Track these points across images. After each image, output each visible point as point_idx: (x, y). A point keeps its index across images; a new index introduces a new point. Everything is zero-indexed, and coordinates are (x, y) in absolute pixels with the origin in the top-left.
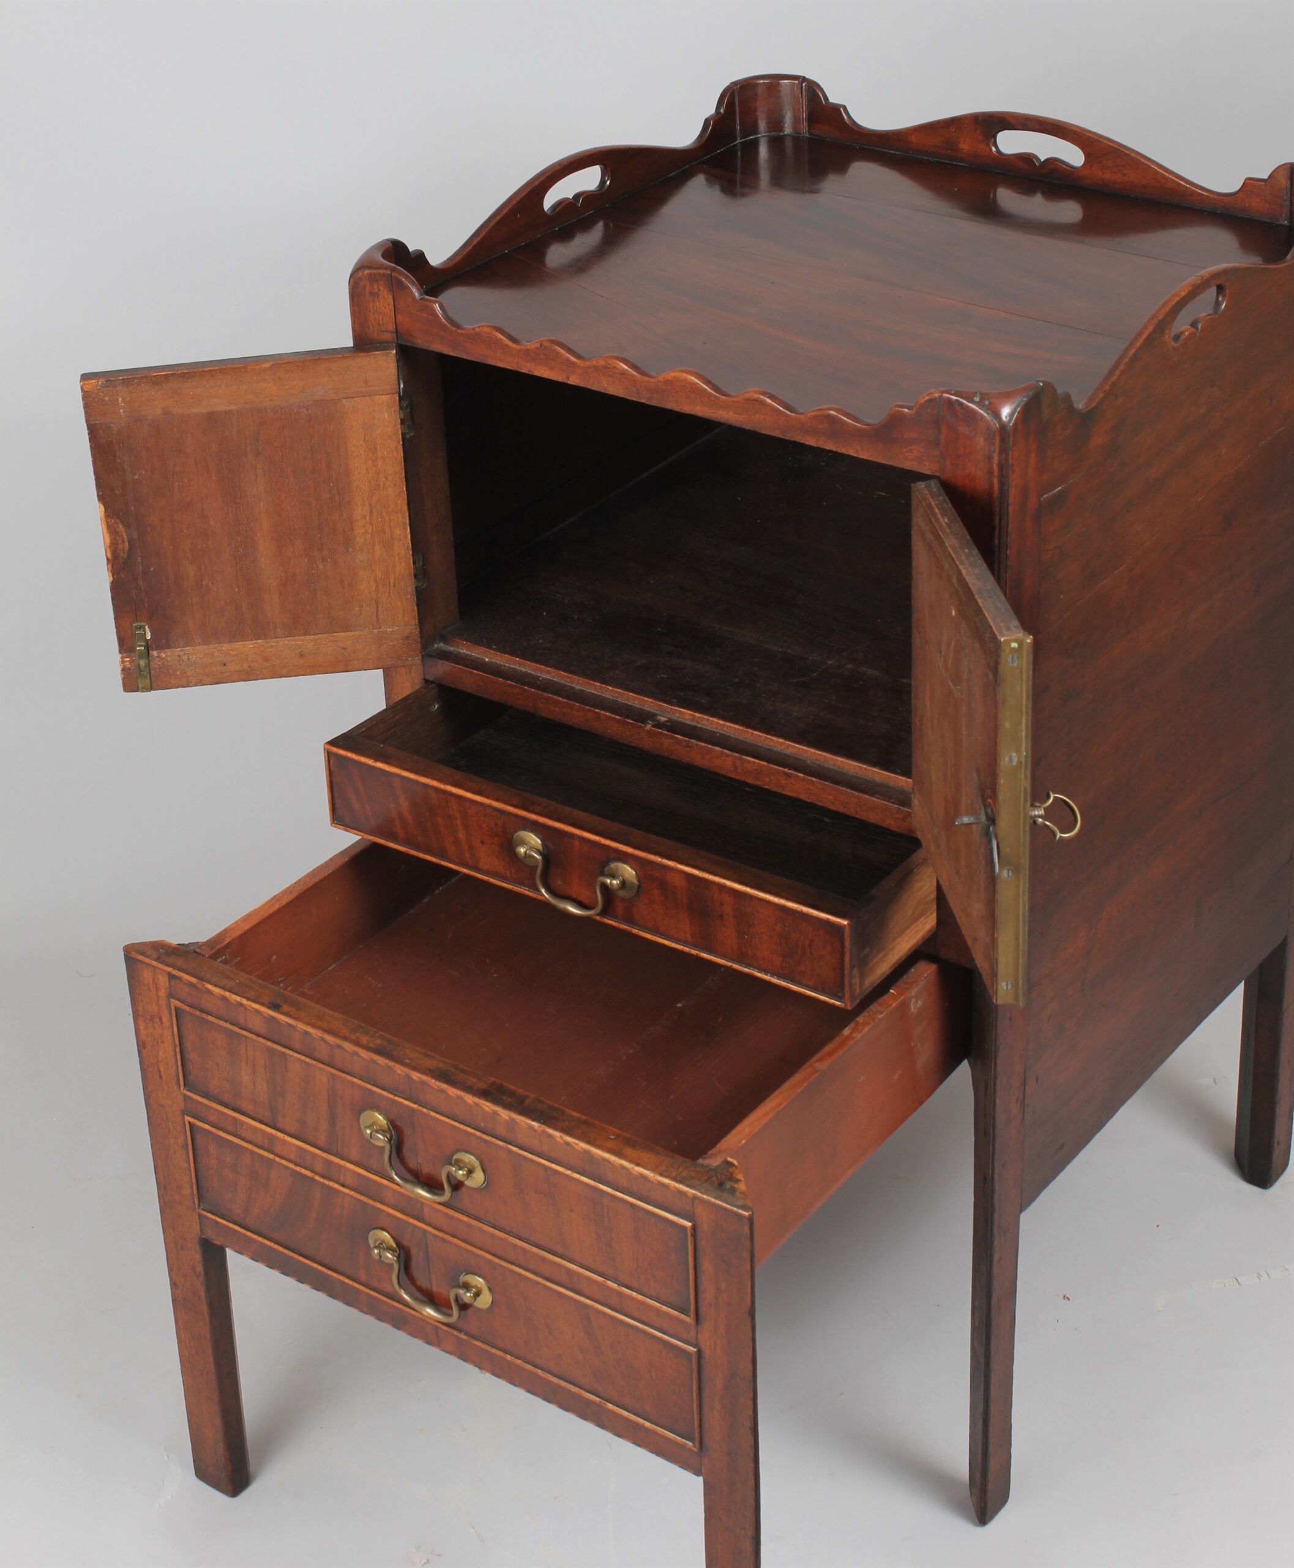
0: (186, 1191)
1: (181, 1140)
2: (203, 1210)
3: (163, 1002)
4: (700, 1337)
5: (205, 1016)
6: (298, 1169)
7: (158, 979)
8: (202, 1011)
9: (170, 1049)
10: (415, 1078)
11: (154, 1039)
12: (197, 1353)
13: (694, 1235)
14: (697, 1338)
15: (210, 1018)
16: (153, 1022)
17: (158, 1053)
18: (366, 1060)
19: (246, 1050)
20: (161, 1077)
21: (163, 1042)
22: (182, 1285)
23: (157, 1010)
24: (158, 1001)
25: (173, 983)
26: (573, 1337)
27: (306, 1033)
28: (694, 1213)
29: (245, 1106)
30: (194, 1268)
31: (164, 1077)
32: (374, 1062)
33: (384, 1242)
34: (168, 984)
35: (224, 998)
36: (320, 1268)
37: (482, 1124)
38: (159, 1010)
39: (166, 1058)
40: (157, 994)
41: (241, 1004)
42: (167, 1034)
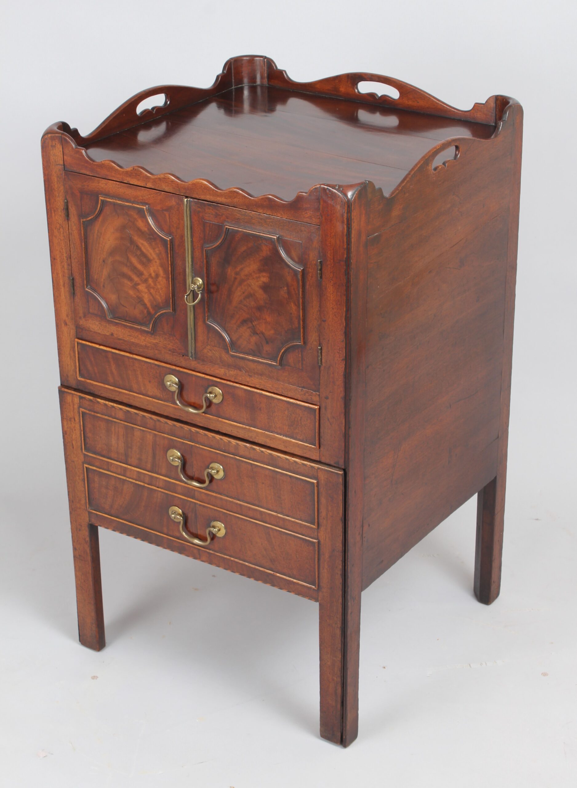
0: (83, 502)
1: (81, 477)
2: (90, 509)
3: (76, 411)
4: (319, 534)
5: (96, 414)
6: (137, 482)
7: (74, 400)
8: (95, 412)
9: (78, 434)
10: (193, 431)
11: (71, 429)
12: (84, 581)
13: (318, 486)
14: (318, 535)
15: (99, 415)
16: (71, 421)
17: (72, 436)
18: (170, 425)
19: (115, 428)
20: (73, 448)
21: (75, 430)
22: (79, 549)
23: (73, 415)
24: (74, 410)
25: (81, 401)
26: (262, 544)
27: (144, 416)
28: (318, 476)
29: (113, 455)
30: (85, 539)
31: (75, 447)
32: (175, 425)
33: (176, 512)
34: (79, 401)
35: (106, 405)
36: (145, 529)
37: (223, 448)
38: (74, 415)
39: (76, 437)
40: (73, 408)
41: (113, 407)
42: (77, 426)
